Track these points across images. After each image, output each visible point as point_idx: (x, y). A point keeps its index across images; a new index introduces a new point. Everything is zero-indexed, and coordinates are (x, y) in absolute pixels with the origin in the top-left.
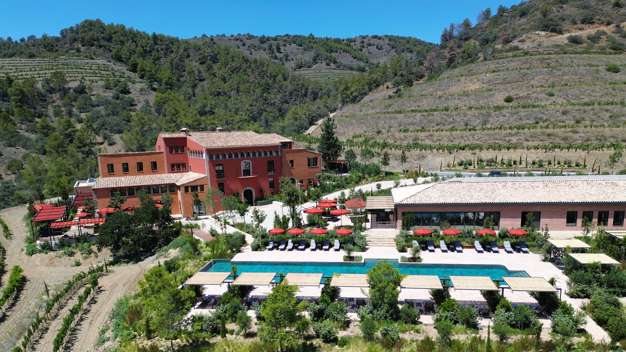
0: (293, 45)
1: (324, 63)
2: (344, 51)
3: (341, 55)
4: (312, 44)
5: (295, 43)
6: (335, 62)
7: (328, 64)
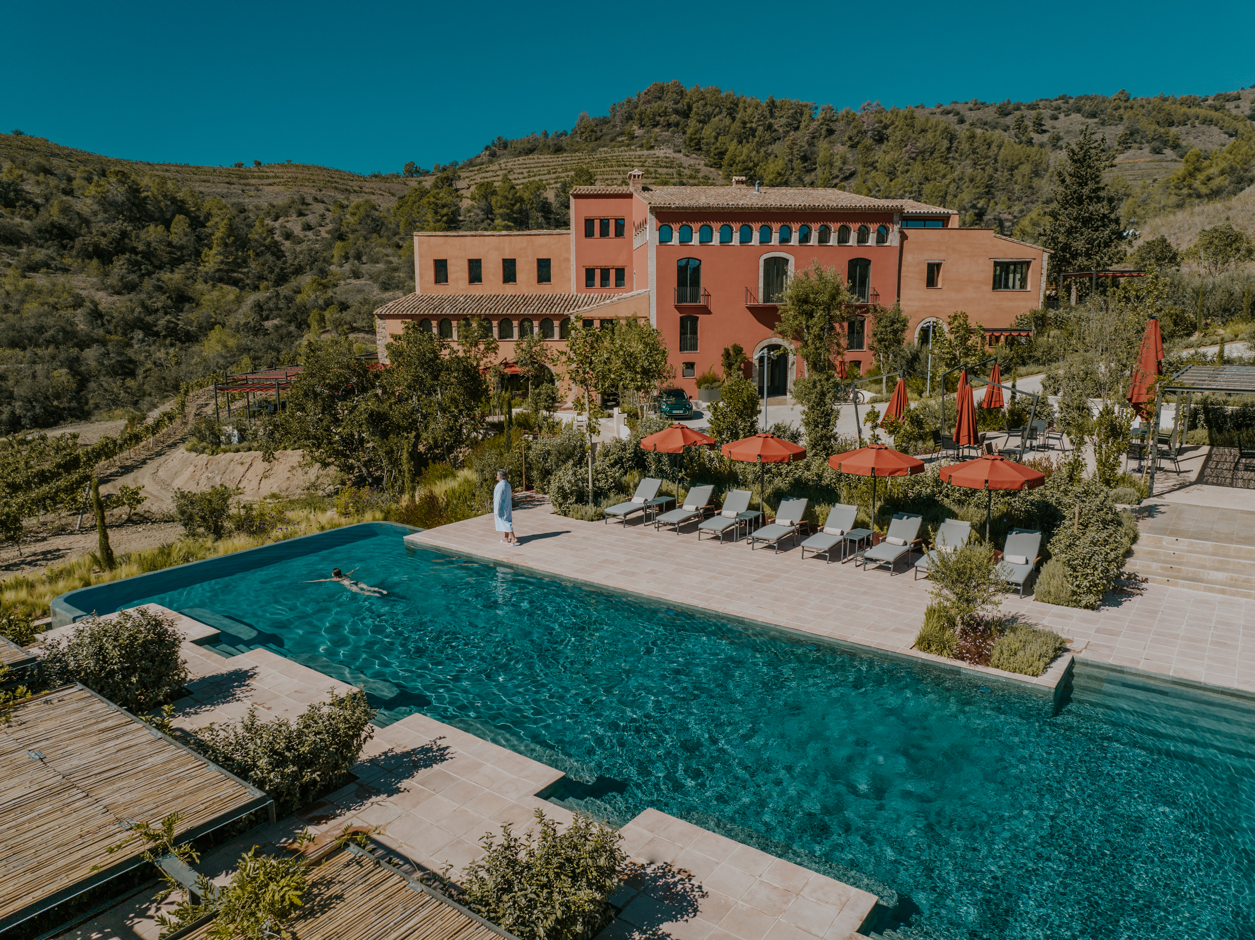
0: (1073, 116)
1: (1147, 149)
2: (1204, 122)
3: (1193, 131)
4: (1122, 111)
5: (1079, 110)
6: (1175, 147)
7: (1157, 151)
